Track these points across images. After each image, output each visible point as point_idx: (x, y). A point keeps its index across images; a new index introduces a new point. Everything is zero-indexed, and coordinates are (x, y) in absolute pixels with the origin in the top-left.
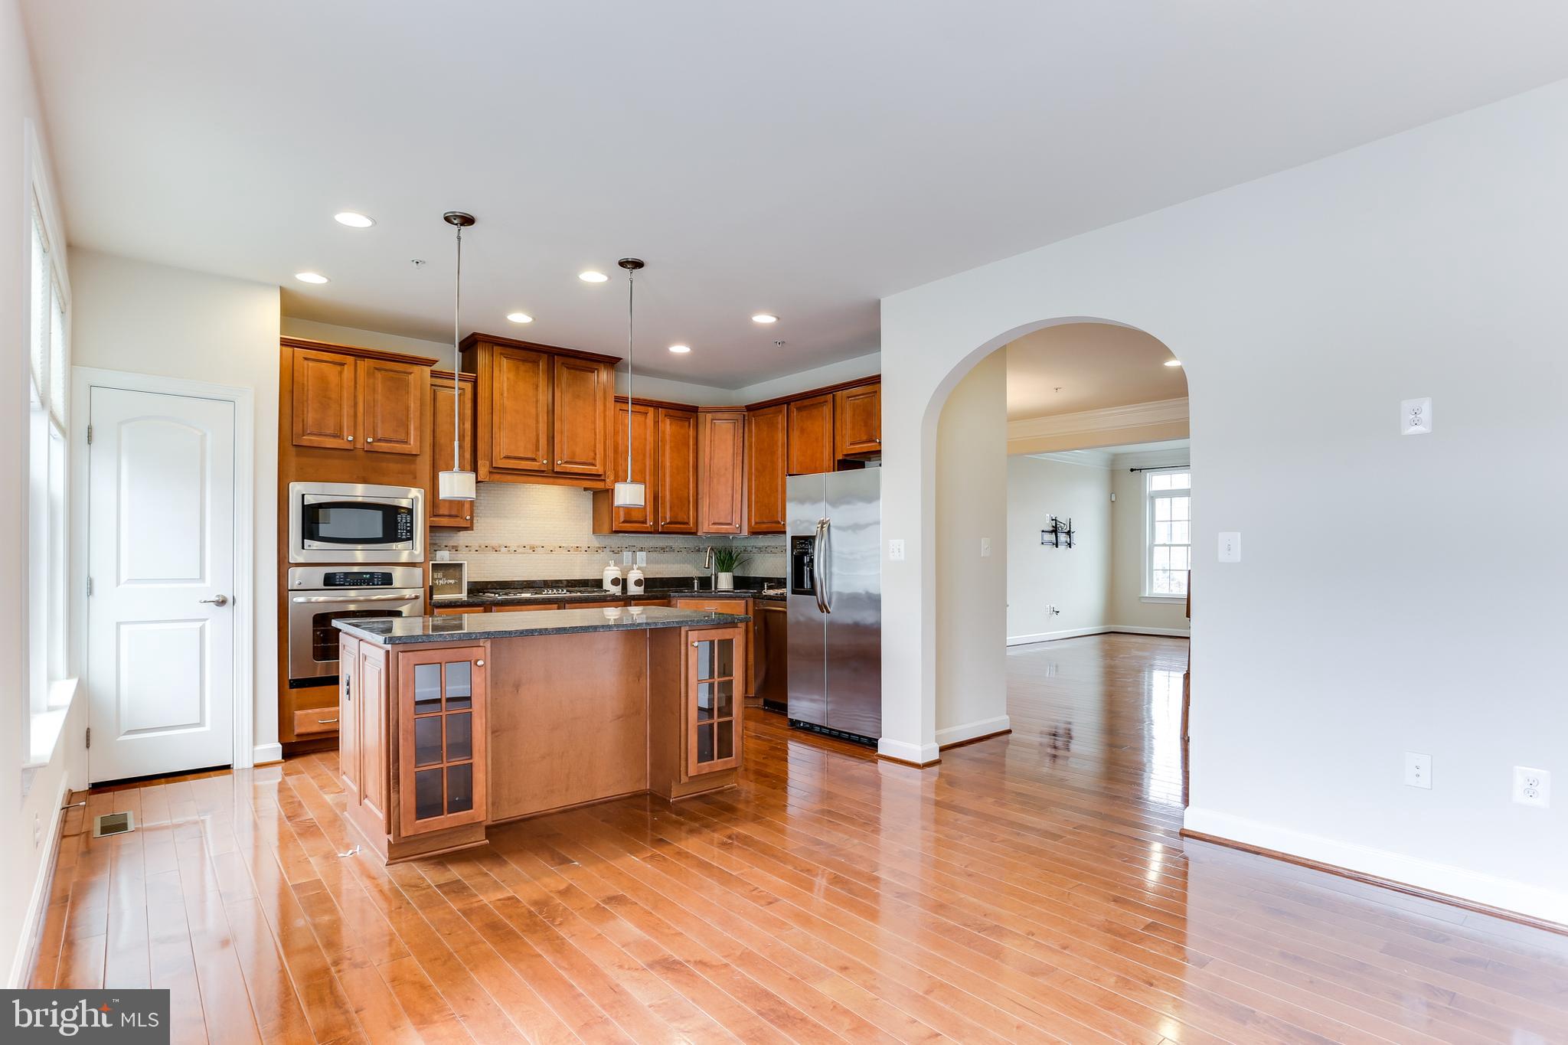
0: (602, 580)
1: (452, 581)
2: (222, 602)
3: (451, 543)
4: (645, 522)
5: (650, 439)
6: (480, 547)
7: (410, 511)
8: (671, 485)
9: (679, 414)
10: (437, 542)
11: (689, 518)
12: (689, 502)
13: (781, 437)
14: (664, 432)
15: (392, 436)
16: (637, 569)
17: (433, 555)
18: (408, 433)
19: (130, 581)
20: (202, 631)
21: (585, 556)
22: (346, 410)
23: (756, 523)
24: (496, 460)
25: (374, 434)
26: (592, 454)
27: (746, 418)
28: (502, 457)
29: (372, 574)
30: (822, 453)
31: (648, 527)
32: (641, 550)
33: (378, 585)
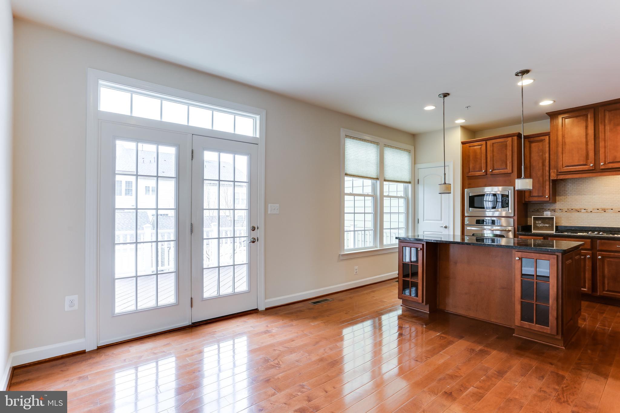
2: (446, 227)
3: (552, 208)
6: (568, 209)
7: (508, 196)
10: (545, 207)
15: (501, 167)
17: (543, 213)
18: (506, 165)
19: (426, 220)
22: (483, 161)
24: (560, 169)
25: (493, 168)
28: (564, 166)
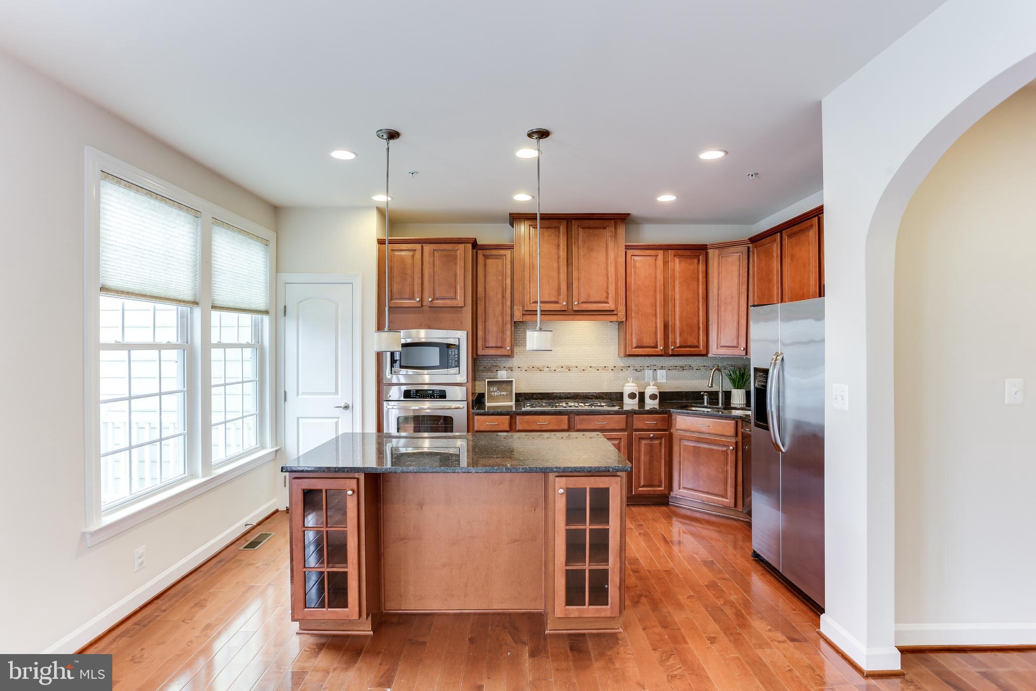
0: (623, 393)
1: (506, 393)
2: (346, 407)
3: (508, 365)
4: (656, 347)
5: (660, 277)
6: (528, 367)
7: (458, 347)
8: (681, 315)
9: (688, 252)
10: (498, 364)
11: (699, 342)
12: (699, 328)
13: (776, 264)
14: (674, 270)
15: (446, 295)
16: (654, 385)
17: (496, 374)
18: (456, 292)
20: (337, 423)
21: (612, 373)
22: (417, 281)
24: (527, 305)
25: (434, 295)
26: (605, 294)
27: (750, 249)
28: (531, 302)
29: (433, 391)
30: (809, 278)
31: (658, 351)
32: (662, 368)
33: (437, 398)
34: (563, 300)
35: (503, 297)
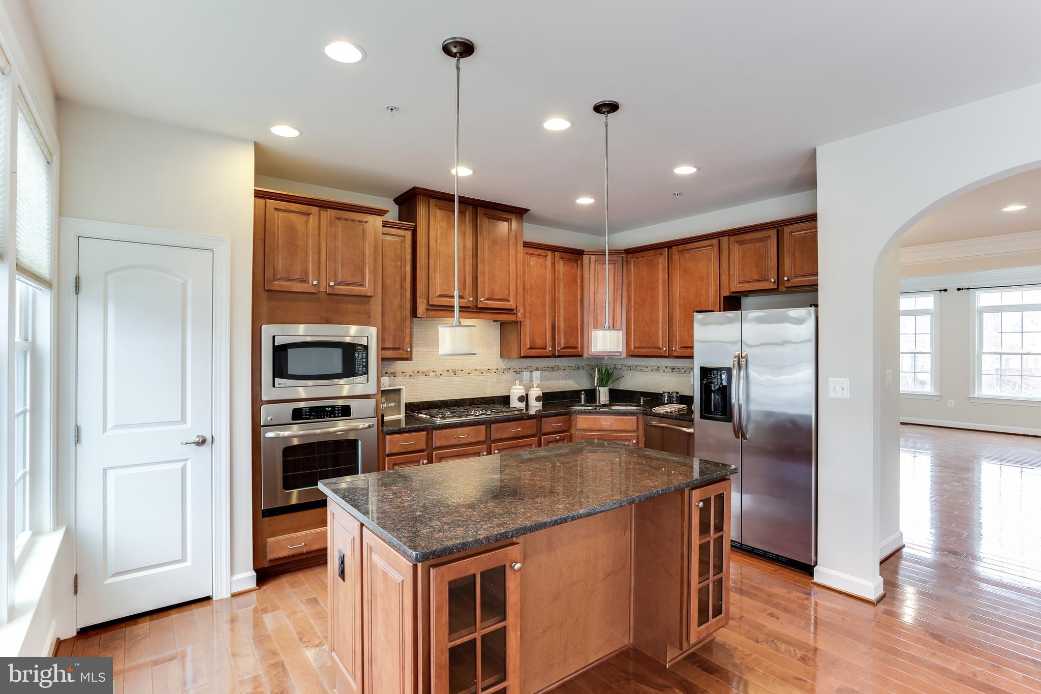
0: (509, 396)
1: (392, 404)
2: (202, 442)
4: (545, 348)
5: (549, 277)
6: (413, 372)
7: (366, 348)
8: (565, 316)
9: (570, 256)
11: (577, 343)
12: (578, 330)
13: (661, 275)
14: (559, 272)
15: (351, 280)
16: (537, 387)
18: (363, 277)
19: (116, 427)
20: (184, 470)
21: (495, 376)
22: (311, 256)
23: (636, 348)
24: (432, 299)
25: (335, 279)
26: (507, 292)
27: (625, 260)
28: (437, 295)
29: (333, 407)
31: (547, 353)
32: (537, 369)
33: (338, 417)
34: (469, 295)
35: (402, 287)
